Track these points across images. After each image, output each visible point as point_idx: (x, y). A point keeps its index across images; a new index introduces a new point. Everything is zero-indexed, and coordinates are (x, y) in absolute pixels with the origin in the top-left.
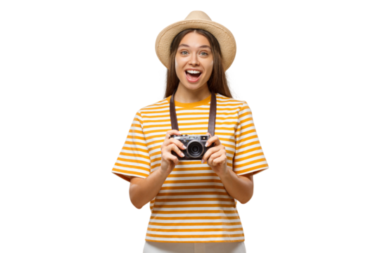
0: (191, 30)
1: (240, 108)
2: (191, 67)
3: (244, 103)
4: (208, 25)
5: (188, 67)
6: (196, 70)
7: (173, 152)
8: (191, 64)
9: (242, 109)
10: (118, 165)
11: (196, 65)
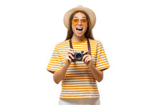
0: (78, 12)
1: (97, 43)
2: (79, 26)
3: (99, 42)
4: (85, 9)
5: (77, 26)
6: (81, 27)
7: (70, 57)
8: (79, 25)
9: (98, 44)
10: (49, 67)
11: (81, 25)
